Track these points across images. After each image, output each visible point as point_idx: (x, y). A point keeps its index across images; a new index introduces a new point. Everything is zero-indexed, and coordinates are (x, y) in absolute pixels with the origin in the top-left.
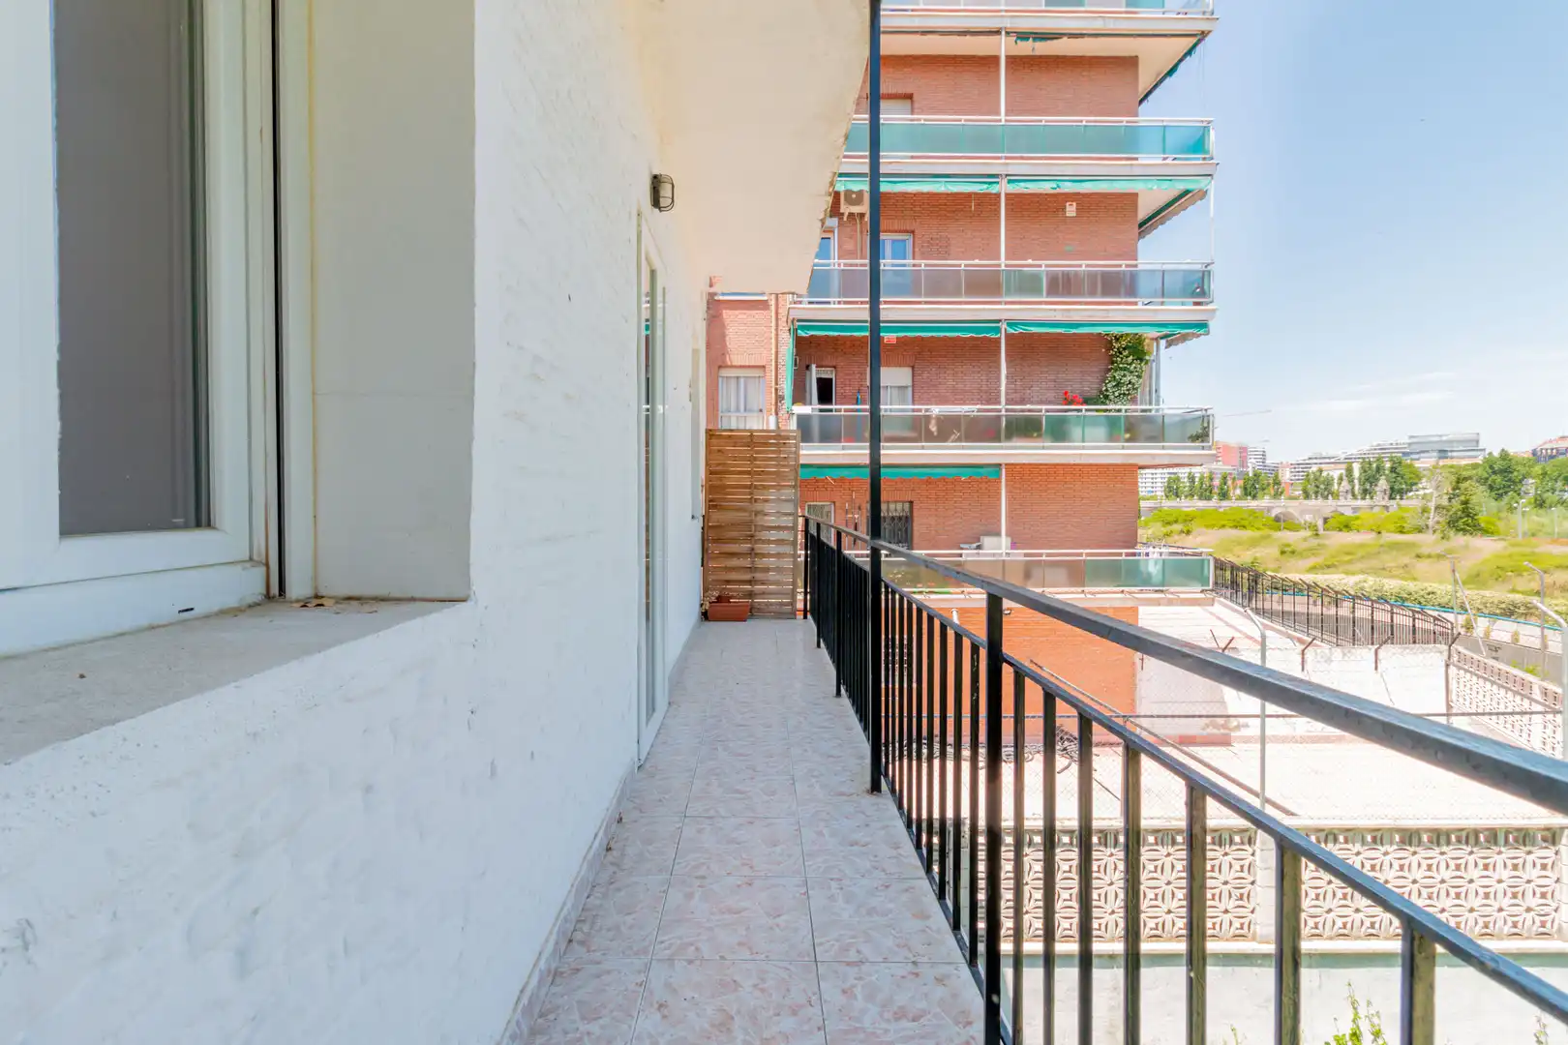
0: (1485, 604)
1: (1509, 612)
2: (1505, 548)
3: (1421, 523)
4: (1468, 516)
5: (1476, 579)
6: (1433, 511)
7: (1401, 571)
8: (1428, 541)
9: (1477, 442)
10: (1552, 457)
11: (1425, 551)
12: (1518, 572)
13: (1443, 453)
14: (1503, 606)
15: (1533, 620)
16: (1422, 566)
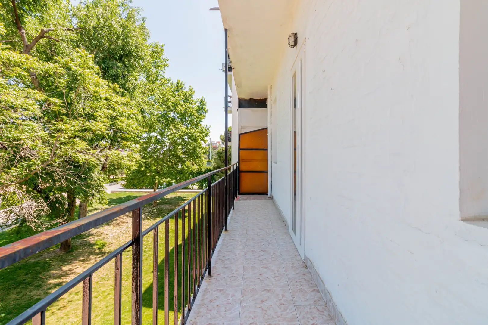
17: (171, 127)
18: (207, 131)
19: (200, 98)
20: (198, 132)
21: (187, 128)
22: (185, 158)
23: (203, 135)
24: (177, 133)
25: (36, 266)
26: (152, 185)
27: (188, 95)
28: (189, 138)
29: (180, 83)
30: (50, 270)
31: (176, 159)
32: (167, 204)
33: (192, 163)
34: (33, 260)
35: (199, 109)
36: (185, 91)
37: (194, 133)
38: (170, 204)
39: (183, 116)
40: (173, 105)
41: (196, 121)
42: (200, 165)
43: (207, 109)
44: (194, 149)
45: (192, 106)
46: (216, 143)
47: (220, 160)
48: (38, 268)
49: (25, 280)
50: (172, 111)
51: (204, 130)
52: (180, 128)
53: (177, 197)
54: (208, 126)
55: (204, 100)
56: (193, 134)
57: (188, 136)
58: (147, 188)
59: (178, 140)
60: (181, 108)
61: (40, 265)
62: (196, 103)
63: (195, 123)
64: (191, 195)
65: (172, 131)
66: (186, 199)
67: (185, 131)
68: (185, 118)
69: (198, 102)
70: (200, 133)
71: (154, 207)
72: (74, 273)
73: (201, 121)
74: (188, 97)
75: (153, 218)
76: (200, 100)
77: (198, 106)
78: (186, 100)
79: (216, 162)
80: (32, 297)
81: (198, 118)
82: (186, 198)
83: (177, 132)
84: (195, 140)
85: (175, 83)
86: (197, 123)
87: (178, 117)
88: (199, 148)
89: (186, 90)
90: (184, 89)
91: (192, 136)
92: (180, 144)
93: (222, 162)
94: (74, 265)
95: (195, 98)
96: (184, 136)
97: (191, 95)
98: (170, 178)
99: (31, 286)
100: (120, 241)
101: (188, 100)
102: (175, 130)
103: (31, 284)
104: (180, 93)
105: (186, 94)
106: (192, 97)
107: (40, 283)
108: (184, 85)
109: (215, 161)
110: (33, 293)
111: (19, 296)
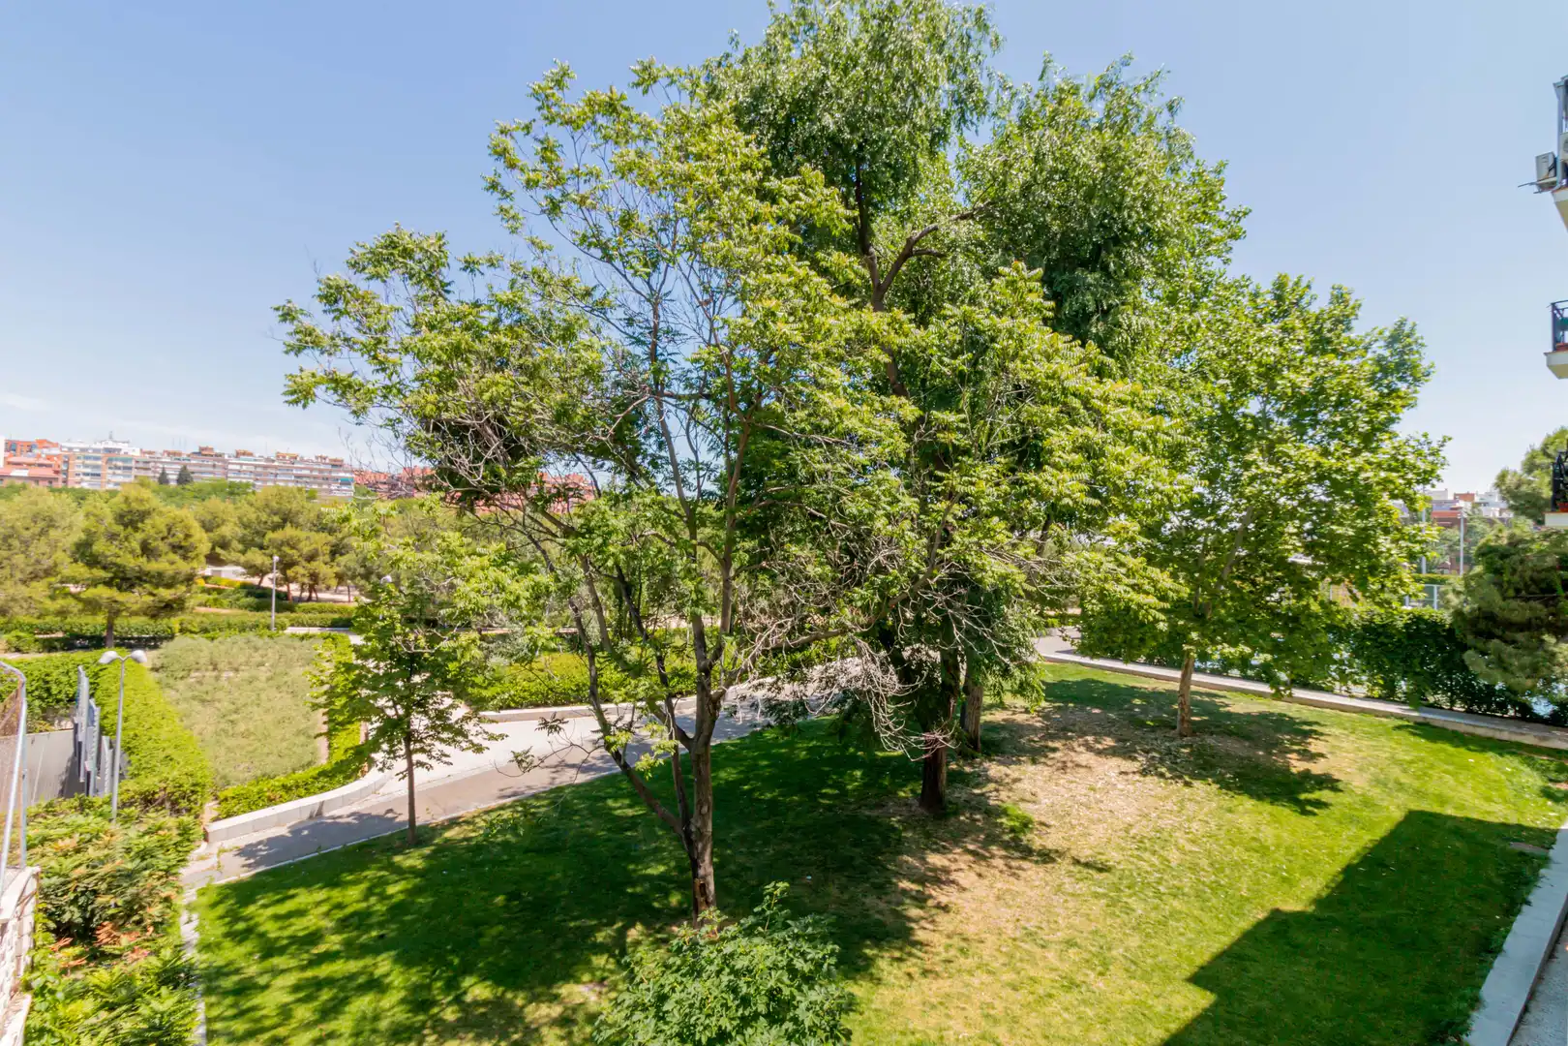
17: (1254, 455)
18: (1431, 458)
19: (1389, 327)
20: (1379, 465)
21: (1326, 453)
22: (1309, 567)
23: (1410, 476)
24: (1278, 476)
25: (873, 831)
26: (1169, 654)
27: (1328, 325)
28: (1337, 488)
29: (1290, 284)
30: (900, 853)
31: (1271, 570)
32: (1230, 734)
33: (1350, 591)
34: (867, 813)
35: (1385, 371)
36: (1314, 309)
37: (1361, 469)
38: (1247, 737)
39: (1304, 408)
40: (1262, 370)
41: (1370, 422)
42: (1389, 603)
43: (1424, 364)
44: (1364, 536)
45: (1349, 361)
46: (1450, 497)
47: (1499, 585)
48: (876, 836)
49: (852, 858)
50: (1257, 393)
51: (1411, 459)
52: (1292, 452)
53: (1272, 714)
54: (1435, 440)
55: (1413, 329)
56: (1356, 474)
57: (1327, 483)
58: (1150, 662)
59: (1282, 500)
60: (1298, 379)
61: (880, 830)
62: (1366, 349)
63: (1363, 428)
64: (1338, 716)
65: (1258, 468)
66: (1315, 732)
67: (1318, 465)
68: (1315, 414)
69: (1382, 343)
70: (1390, 469)
71: (1182, 736)
72: (953, 882)
73: (1391, 420)
74: (1330, 331)
75: (1180, 777)
76: (1387, 334)
77: (1379, 361)
78: (1321, 344)
79: (1469, 591)
81: (1378, 406)
82: (1315, 728)
83: (1278, 470)
84: (1364, 500)
85: (1266, 286)
86: (1374, 430)
87: (1280, 414)
88: (1386, 531)
89: (1319, 303)
90: (1309, 304)
91: (1352, 483)
92: (1292, 514)
93: (1511, 593)
94: (950, 856)
95: (1359, 329)
96: (1309, 481)
97: (1343, 321)
98: (1247, 643)
99: (866, 881)
100: (1073, 827)
101: (1329, 341)
102: (1271, 462)
103: (863, 874)
104: (1293, 320)
105: (1317, 319)
106: (1349, 329)
107: (882, 880)
108: (1309, 287)
109: (1467, 586)
110: (870, 900)
111: (846, 897)
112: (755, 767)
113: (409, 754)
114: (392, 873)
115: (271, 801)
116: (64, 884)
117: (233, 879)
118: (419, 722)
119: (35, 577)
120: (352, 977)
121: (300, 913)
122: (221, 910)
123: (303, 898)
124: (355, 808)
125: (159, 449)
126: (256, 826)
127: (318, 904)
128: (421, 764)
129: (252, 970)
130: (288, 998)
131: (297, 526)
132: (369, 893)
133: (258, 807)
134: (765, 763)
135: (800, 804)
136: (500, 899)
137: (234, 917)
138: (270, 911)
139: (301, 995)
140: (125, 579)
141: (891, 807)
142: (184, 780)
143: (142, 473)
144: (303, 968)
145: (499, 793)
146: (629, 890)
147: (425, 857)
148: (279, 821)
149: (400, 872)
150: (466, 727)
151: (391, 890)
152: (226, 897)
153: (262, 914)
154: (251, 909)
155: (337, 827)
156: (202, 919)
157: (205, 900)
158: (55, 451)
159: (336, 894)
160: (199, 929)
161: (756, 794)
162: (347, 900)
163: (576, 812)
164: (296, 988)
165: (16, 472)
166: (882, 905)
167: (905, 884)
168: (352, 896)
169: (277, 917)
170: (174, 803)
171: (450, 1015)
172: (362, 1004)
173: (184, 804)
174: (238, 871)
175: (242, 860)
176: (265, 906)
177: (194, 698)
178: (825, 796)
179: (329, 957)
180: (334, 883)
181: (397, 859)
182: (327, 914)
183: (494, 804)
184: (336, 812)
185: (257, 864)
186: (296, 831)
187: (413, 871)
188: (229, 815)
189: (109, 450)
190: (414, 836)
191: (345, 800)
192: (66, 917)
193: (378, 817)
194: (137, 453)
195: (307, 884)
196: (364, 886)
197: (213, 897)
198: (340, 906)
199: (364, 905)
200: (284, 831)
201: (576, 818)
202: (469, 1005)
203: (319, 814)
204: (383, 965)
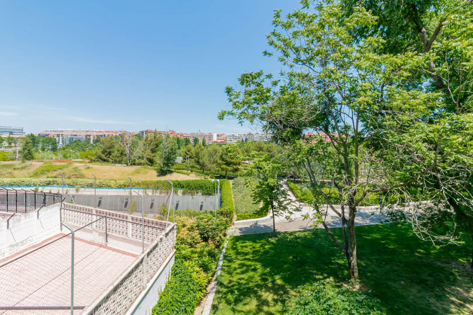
0: (41, 183)
1: (48, 184)
2: (43, 164)
3: (14, 157)
4: (30, 154)
5: (36, 175)
6: (18, 153)
7: (9, 174)
8: (17, 163)
9: (22, 130)
10: (44, 136)
11: (17, 167)
12: (48, 171)
13: (11, 133)
14: (47, 182)
15: (55, 185)
16: (16, 172)
25: (441, 272)
34: (439, 264)
48: (442, 275)
49: (427, 281)
61: (445, 273)
80: (430, 304)
99: (432, 292)
103: (431, 288)
107: (441, 294)
110: (432, 300)
111: (419, 295)
112: (389, 235)
113: (273, 212)
114: (267, 242)
115: (247, 218)
116: (204, 228)
117: (237, 235)
118: (275, 204)
119: (214, 163)
120: (251, 266)
121: (246, 247)
122: (232, 241)
123: (248, 243)
124: (264, 224)
125: (242, 134)
126: (243, 224)
127: (250, 245)
128: (276, 215)
129: (233, 257)
130: (237, 266)
131: (263, 151)
132: (261, 246)
133: (244, 219)
134: (393, 234)
135: (406, 253)
136: (291, 257)
137: (234, 244)
138: (241, 244)
139: (240, 266)
140: (228, 164)
141: (453, 264)
142: (228, 210)
143: (239, 140)
144: (242, 260)
145: (300, 227)
146: (330, 266)
147: (276, 240)
148: (248, 223)
149: (269, 243)
150: (287, 206)
151: (267, 247)
152: (234, 239)
153: (239, 244)
154: (237, 243)
155: (259, 228)
156: (228, 243)
157: (230, 239)
158: (224, 136)
159: (254, 245)
160: (227, 245)
161: (387, 245)
162: (256, 247)
163: (320, 237)
164: (239, 265)
165: (219, 141)
166: (438, 304)
167: (454, 299)
168: (258, 246)
169: (242, 246)
170: (227, 215)
171: (270, 285)
172: (251, 274)
173: (228, 215)
174: (238, 234)
175: (239, 231)
176: (240, 243)
177: (238, 191)
178: (419, 253)
179: (249, 260)
180: (254, 242)
181: (270, 239)
182: (251, 249)
183: (298, 230)
184: (260, 224)
185: (242, 233)
186: (251, 226)
187: (272, 243)
188: (239, 220)
189: (233, 135)
190: (274, 234)
191: (263, 221)
192: (205, 235)
193: (269, 227)
194: (238, 135)
195: (249, 240)
196: (260, 244)
197: (232, 238)
198: (254, 247)
199: (259, 249)
200: (248, 226)
201: (320, 239)
202: (275, 284)
203: (257, 223)
204: (259, 266)
